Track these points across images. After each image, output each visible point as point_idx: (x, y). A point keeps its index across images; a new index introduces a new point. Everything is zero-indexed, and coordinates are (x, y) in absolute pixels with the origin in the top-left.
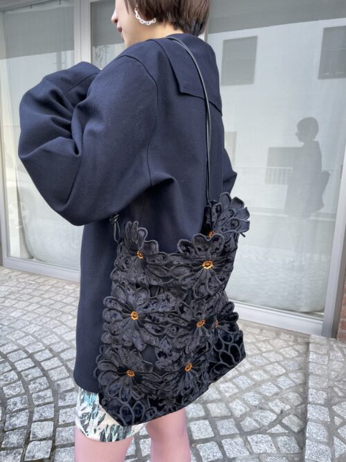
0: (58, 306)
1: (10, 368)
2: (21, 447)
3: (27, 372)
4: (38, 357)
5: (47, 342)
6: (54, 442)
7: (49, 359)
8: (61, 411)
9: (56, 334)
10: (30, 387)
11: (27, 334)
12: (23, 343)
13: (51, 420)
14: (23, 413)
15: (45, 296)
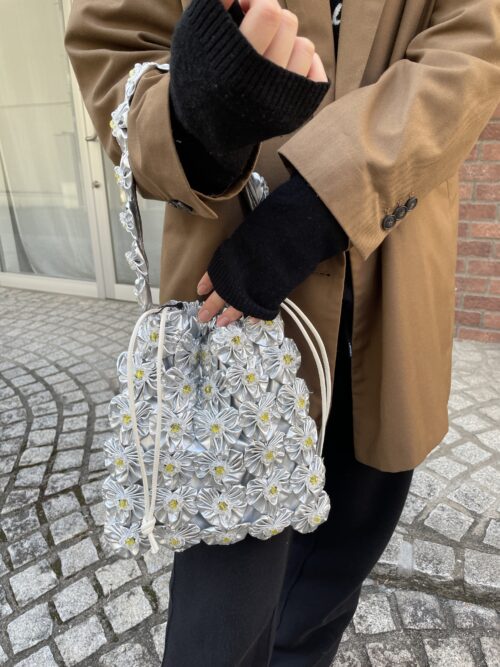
0: (68, 323)
1: (5, 385)
2: (16, 454)
3: (26, 387)
4: (40, 373)
5: (52, 358)
6: (55, 447)
7: (55, 374)
8: (66, 420)
9: (65, 351)
10: (29, 401)
11: (27, 352)
12: (23, 360)
13: (54, 428)
14: (21, 424)
15: (52, 313)
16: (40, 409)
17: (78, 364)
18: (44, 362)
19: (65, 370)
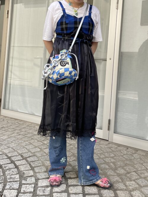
3: (6, 165)
5: (20, 152)
7: (20, 160)
8: (23, 186)
9: (26, 149)
10: (6, 173)
12: (6, 151)
16: (11, 178)
17: (32, 156)
18: (16, 154)
19: (25, 159)
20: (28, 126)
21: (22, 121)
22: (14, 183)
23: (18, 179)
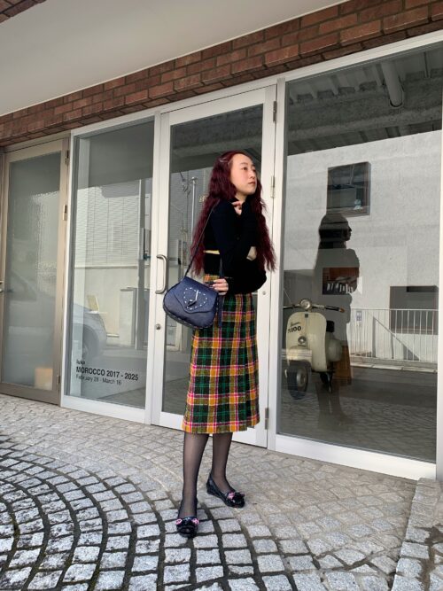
0: (117, 444)
1: (58, 498)
2: (61, 569)
3: (76, 502)
4: (90, 489)
5: (101, 476)
7: (102, 492)
8: (109, 539)
9: (113, 470)
11: (79, 468)
13: (99, 545)
14: (68, 539)
16: (87, 525)
17: (123, 483)
19: (112, 488)
20: (114, 426)
21: (102, 417)
22: (93, 535)
23: (101, 527)
